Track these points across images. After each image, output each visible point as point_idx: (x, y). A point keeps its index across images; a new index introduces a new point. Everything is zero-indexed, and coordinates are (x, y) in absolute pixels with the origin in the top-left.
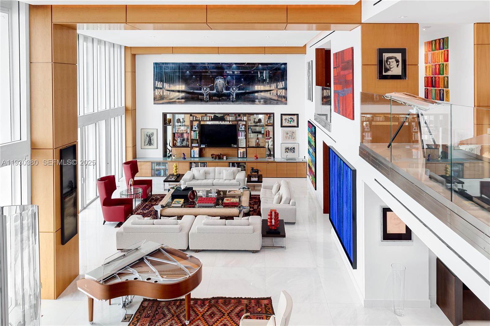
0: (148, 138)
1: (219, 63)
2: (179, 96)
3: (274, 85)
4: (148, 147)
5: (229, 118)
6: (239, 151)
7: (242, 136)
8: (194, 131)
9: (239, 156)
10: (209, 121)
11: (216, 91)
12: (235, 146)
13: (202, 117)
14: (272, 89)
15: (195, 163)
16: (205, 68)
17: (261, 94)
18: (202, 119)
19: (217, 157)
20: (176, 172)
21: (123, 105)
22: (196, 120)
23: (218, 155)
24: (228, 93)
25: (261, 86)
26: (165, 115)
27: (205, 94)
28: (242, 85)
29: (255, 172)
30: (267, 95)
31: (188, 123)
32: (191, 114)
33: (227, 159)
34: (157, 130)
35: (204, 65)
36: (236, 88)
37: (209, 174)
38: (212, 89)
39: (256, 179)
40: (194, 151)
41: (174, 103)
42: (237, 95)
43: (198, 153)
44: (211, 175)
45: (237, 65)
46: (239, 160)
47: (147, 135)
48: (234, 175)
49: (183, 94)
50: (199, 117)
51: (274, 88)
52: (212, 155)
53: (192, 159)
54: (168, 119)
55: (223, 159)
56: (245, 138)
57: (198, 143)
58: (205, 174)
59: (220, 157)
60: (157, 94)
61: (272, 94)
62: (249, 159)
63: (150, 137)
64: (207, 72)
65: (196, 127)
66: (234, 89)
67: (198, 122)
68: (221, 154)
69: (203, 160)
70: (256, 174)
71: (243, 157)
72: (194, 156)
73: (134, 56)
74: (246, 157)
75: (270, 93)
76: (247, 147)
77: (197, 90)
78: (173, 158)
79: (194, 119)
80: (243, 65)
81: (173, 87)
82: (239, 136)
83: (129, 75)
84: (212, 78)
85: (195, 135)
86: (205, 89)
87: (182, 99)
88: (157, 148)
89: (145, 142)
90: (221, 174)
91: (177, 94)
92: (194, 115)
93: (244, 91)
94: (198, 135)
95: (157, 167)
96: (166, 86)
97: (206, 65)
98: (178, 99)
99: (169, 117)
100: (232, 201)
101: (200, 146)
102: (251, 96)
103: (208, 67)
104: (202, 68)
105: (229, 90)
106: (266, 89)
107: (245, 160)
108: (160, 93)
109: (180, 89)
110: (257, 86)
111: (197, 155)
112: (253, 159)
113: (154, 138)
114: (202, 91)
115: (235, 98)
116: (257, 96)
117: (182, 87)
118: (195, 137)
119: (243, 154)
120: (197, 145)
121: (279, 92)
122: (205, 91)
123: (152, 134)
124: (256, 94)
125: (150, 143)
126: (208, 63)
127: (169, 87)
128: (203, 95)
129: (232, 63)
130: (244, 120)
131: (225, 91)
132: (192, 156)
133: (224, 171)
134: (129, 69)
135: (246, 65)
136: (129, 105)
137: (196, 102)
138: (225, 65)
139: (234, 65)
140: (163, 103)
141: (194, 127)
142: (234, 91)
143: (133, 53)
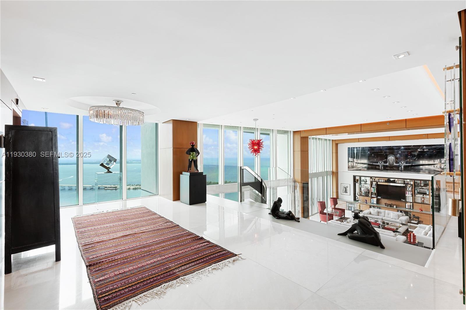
0: (345, 189)
1: (391, 146)
2: (363, 166)
3: (438, 160)
4: (345, 194)
5: (399, 182)
6: (407, 204)
7: (409, 194)
8: (373, 188)
9: (407, 207)
10: (384, 182)
11: (389, 164)
12: (404, 200)
13: (378, 180)
14: (435, 163)
15: (373, 206)
16: (381, 149)
17: (425, 167)
18: (378, 181)
19: (389, 205)
20: (360, 209)
21: (331, 170)
22: (375, 181)
23: (390, 204)
24: (398, 165)
25: (426, 161)
26: (354, 177)
27: (380, 166)
28: (408, 160)
29: (416, 218)
30: (432, 167)
31: (369, 182)
32: (371, 177)
33: (396, 207)
34: (350, 185)
35: (380, 148)
36: (404, 162)
37: (381, 213)
38: (386, 162)
39: (416, 222)
40: (373, 200)
41: (360, 170)
42: (405, 167)
43: (376, 201)
44: (383, 214)
45: (405, 147)
46: (407, 210)
47: (344, 187)
48: (399, 216)
49: (366, 165)
50: (377, 179)
51: (437, 163)
52: (385, 204)
53: (372, 204)
54: (357, 179)
55: (393, 207)
56: (411, 196)
57: (376, 195)
58: (378, 213)
59: (391, 206)
60: (349, 165)
61: (436, 167)
62: (414, 210)
63: (346, 188)
64: (382, 152)
65: (374, 185)
66: (403, 163)
67: (376, 183)
68: (392, 204)
69: (378, 205)
70: (417, 219)
71: (410, 209)
72: (373, 202)
73: (337, 145)
74: (413, 209)
75: (434, 166)
76: (414, 202)
77: (375, 163)
78: (359, 201)
79: (373, 181)
80: (410, 147)
81: (359, 161)
82: (407, 194)
83: (334, 155)
84: (385, 155)
85: (373, 190)
86: (380, 162)
87: (365, 168)
88: (350, 195)
89: (343, 191)
90: (390, 215)
91: (362, 165)
92: (373, 178)
93: (410, 164)
94: (376, 190)
95: (350, 205)
96: (355, 160)
97: (381, 148)
98: (363, 168)
99: (357, 178)
100: (391, 227)
101: (377, 197)
102: (416, 167)
103: (383, 149)
104: (378, 150)
105: (399, 164)
106: (430, 163)
107: (412, 210)
108: (351, 164)
109: (364, 162)
110: (422, 161)
111: (375, 202)
112: (419, 211)
113: (348, 189)
114: (378, 164)
115: (403, 168)
116: (422, 168)
117: (366, 161)
118: (374, 191)
119: (410, 206)
120: (375, 196)
121: (442, 165)
122: (381, 164)
123: (347, 187)
124: (421, 167)
125: (346, 192)
126: (383, 147)
127: (357, 161)
128: (379, 166)
129: (400, 146)
130: (411, 184)
131: (395, 164)
132: (372, 202)
133: (391, 213)
134: (334, 151)
135: (412, 147)
136: (334, 170)
137: (375, 170)
138: (396, 148)
139: (403, 147)
140: (353, 170)
141: (373, 185)
142: (403, 164)
143: (336, 143)
